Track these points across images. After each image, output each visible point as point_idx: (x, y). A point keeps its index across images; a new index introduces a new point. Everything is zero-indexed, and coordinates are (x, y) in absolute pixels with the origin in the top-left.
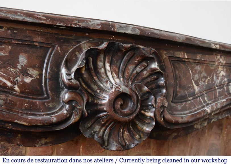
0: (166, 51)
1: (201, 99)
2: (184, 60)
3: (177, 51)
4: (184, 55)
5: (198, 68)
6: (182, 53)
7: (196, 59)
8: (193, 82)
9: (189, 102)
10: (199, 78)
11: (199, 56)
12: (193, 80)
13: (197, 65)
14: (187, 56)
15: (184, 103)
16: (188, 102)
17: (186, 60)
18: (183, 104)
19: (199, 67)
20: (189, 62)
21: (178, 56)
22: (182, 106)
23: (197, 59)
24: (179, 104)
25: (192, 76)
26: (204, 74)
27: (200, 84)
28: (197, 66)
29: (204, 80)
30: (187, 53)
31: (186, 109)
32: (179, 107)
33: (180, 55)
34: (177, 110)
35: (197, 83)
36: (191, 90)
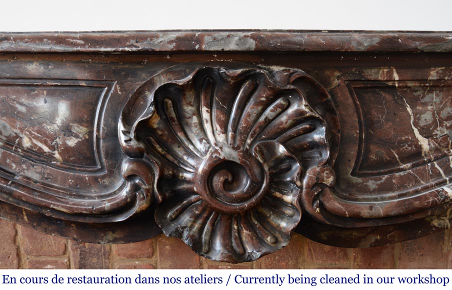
0: (340, 71)
1: (437, 166)
2: (390, 84)
3: (371, 67)
4: (390, 73)
5: (434, 98)
6: (386, 70)
7: (425, 78)
8: (416, 131)
9: (402, 173)
10: (435, 121)
11: (437, 72)
12: (416, 124)
13: (431, 91)
14: (399, 76)
15: (386, 176)
16: (397, 174)
17: (397, 85)
18: (384, 179)
19: (437, 95)
20: (407, 87)
21: (372, 78)
22: (379, 182)
23: (430, 78)
24: (372, 179)
25: (412, 117)
27: (436, 135)
28: (430, 95)
29: (448, 125)
30: (396, 68)
31: (391, 189)
32: (372, 184)
33: (380, 74)
34: (366, 190)
35: (427, 132)
36: (407, 148)
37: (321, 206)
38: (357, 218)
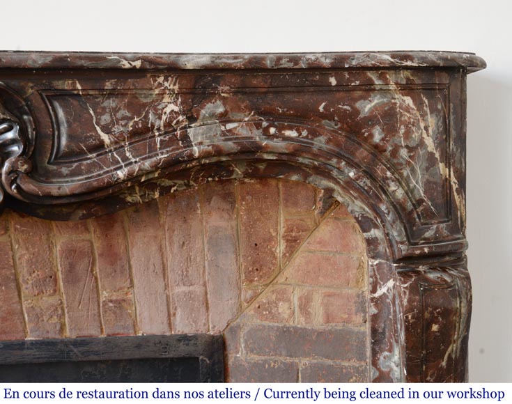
0: (33, 83)
1: (115, 155)
2: (76, 92)
3: (59, 80)
4: (74, 84)
5: (111, 103)
6: (70, 82)
7: (102, 88)
8: (98, 128)
9: (88, 161)
10: (112, 121)
11: (111, 83)
12: (98, 124)
13: (109, 98)
14: (82, 86)
15: (76, 164)
16: (85, 162)
17: (81, 93)
18: (74, 166)
19: (114, 101)
20: (89, 95)
21: (60, 87)
22: (70, 169)
23: (106, 88)
24: (64, 167)
25: (94, 118)
26: (124, 112)
27: (114, 131)
28: (108, 101)
29: (123, 124)
30: (78, 80)
31: (80, 174)
32: (65, 170)
33: (66, 85)
34: (60, 175)
35: (107, 130)
36: (92, 142)
37: (18, 188)
38: (49, 196)
